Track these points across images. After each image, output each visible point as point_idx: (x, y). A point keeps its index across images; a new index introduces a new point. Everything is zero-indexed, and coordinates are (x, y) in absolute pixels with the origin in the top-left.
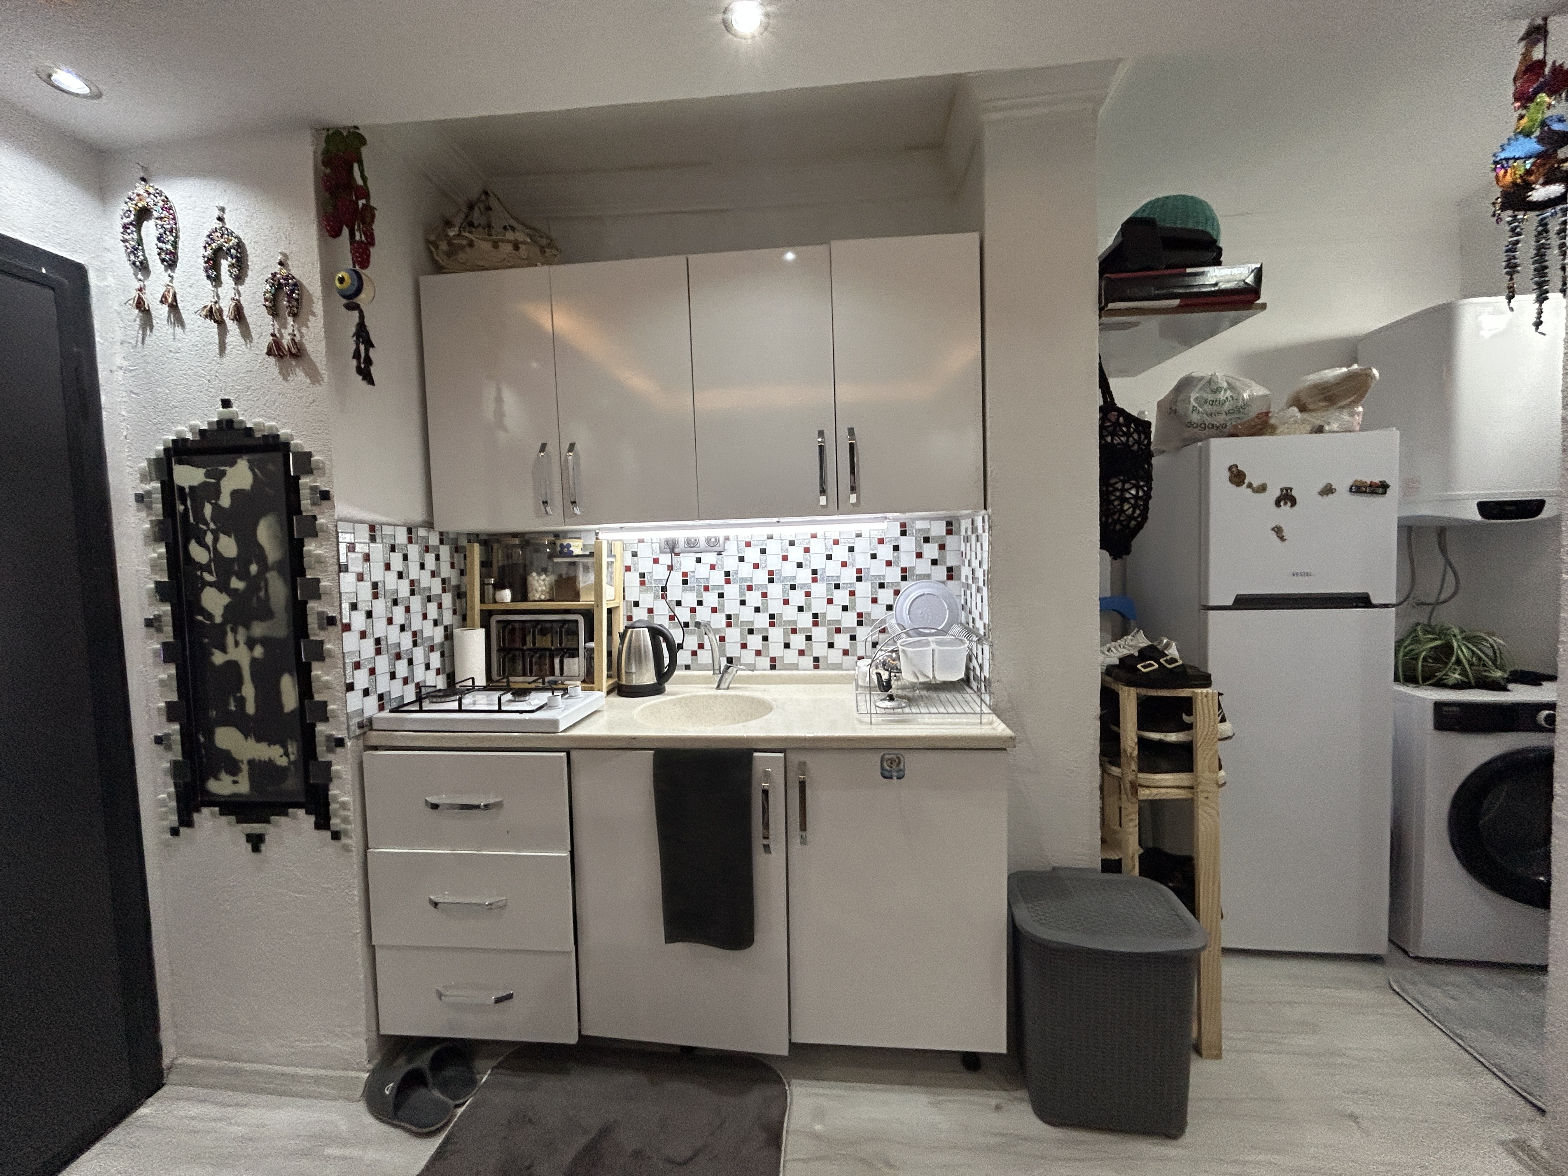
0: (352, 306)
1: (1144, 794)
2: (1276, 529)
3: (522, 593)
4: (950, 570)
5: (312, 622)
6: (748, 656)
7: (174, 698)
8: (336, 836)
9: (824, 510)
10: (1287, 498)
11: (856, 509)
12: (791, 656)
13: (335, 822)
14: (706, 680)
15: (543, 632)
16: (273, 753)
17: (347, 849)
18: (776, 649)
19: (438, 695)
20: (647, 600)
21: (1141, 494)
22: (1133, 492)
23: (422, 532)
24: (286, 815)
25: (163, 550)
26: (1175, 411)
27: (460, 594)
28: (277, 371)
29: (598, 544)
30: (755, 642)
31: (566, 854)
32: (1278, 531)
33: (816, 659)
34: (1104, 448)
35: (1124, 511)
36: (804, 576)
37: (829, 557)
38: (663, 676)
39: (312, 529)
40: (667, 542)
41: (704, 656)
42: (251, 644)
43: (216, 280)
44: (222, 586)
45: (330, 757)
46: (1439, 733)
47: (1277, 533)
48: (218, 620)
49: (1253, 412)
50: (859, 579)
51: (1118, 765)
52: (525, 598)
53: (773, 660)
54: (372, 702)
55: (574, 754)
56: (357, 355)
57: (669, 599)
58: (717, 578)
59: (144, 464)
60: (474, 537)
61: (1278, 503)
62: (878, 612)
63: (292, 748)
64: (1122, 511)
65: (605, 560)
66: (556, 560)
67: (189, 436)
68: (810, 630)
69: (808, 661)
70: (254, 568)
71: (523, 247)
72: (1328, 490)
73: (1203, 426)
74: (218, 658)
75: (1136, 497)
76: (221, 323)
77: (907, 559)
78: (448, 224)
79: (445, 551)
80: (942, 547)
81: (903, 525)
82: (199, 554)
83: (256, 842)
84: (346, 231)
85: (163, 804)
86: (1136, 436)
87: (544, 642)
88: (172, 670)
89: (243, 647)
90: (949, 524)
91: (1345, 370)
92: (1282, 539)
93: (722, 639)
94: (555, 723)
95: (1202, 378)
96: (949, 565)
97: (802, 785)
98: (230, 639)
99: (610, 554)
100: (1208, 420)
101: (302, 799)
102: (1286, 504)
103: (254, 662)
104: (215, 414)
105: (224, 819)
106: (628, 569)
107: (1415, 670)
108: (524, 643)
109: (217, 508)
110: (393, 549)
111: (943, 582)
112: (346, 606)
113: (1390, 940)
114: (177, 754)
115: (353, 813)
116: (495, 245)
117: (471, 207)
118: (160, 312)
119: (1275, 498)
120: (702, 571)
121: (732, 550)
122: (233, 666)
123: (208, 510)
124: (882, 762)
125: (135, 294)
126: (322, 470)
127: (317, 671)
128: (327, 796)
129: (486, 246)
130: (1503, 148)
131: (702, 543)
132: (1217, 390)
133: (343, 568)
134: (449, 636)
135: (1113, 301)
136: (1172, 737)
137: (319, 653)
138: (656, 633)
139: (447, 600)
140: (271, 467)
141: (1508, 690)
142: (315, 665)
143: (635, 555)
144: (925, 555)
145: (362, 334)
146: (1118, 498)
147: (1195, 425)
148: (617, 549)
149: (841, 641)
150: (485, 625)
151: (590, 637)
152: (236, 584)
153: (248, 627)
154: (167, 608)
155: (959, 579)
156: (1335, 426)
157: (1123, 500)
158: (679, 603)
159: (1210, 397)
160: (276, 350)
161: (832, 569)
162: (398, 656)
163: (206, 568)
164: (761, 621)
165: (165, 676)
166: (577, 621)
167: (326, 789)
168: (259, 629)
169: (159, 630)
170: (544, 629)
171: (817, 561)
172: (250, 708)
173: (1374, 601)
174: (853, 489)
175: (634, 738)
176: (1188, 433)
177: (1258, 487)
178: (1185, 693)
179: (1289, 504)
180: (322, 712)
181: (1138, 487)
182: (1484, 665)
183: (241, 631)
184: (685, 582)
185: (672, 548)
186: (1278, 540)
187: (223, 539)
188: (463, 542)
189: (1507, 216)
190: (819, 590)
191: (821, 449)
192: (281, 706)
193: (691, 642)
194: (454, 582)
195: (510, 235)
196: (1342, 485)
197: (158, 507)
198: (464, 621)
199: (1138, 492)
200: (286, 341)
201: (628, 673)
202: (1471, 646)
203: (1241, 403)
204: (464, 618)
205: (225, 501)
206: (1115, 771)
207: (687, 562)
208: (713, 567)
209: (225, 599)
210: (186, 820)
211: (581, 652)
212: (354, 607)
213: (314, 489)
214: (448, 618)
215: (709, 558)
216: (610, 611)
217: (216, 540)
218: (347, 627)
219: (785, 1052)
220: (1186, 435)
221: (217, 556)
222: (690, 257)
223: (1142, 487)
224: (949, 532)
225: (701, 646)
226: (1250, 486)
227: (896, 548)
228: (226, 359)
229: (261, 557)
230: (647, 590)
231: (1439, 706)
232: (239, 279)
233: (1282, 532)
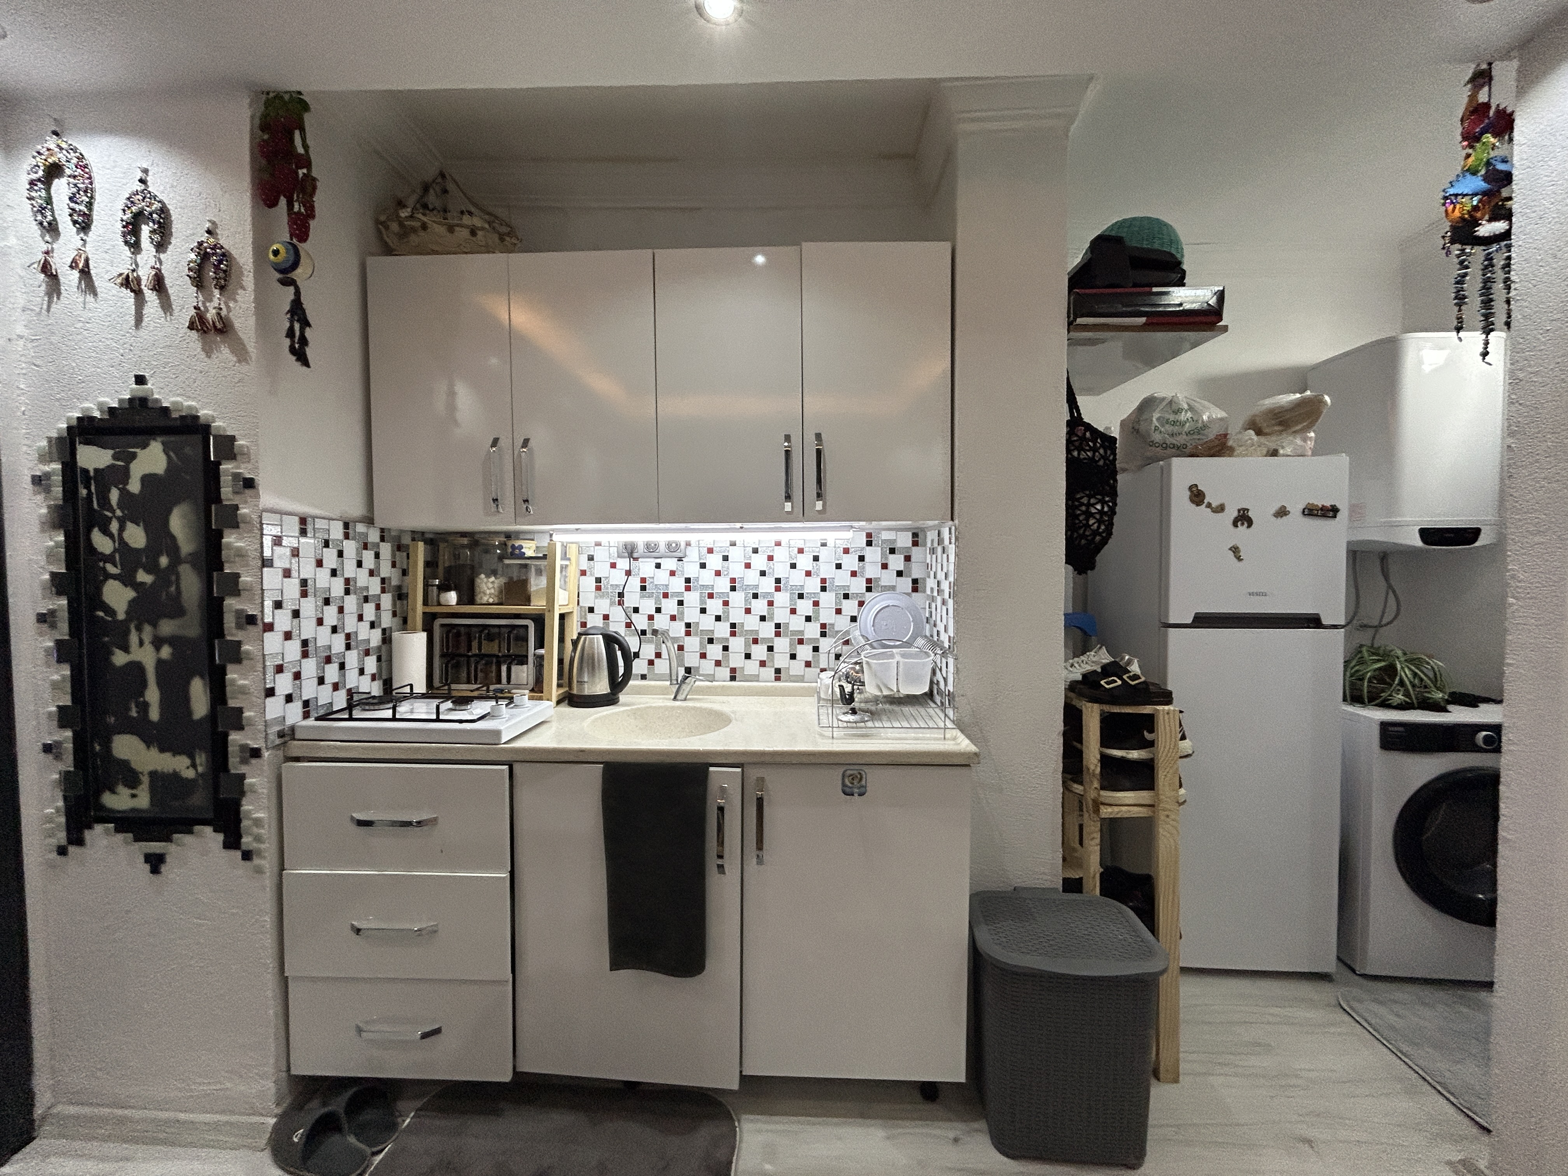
0: (287, 282)
1: (1106, 812)
2: (1233, 549)
3: (468, 596)
4: (915, 581)
5: (229, 621)
6: (707, 666)
7: (67, 701)
8: (247, 856)
9: (789, 517)
10: (1243, 518)
11: (822, 516)
12: (752, 667)
13: (246, 840)
14: (663, 691)
15: (490, 638)
16: (180, 765)
17: (259, 871)
18: (736, 659)
19: (371, 702)
20: (603, 606)
21: (1106, 509)
22: (1099, 507)
23: (361, 528)
24: (190, 832)
25: (61, 538)
26: (1138, 431)
27: (401, 595)
28: (198, 346)
29: (552, 546)
30: (714, 651)
31: (506, 875)
32: (1235, 550)
33: (778, 671)
34: (1071, 463)
35: (1090, 526)
36: (767, 585)
37: (793, 566)
38: (617, 685)
39: (232, 519)
40: (626, 546)
41: (662, 666)
42: (158, 643)
43: (135, 247)
44: (127, 580)
45: (243, 769)
46: (1383, 752)
47: (1234, 553)
48: (121, 616)
49: (1212, 434)
50: (824, 589)
51: (1081, 783)
52: (472, 601)
53: (733, 670)
54: (296, 708)
55: (517, 768)
56: (290, 333)
57: (626, 605)
58: (677, 584)
59: (44, 443)
60: (418, 535)
61: (1235, 524)
62: (842, 623)
63: (201, 759)
64: (1088, 526)
65: (559, 563)
66: (507, 562)
67: (97, 414)
68: (771, 640)
69: (769, 672)
70: (164, 561)
71: (480, 233)
72: (1282, 512)
73: (1164, 445)
74: (120, 658)
75: (1101, 512)
76: (138, 293)
77: (872, 570)
78: (401, 204)
79: (386, 549)
80: (908, 559)
81: (869, 535)
82: (102, 543)
83: (155, 862)
84: (283, 201)
85: (49, 819)
86: (1102, 451)
87: (490, 648)
88: (66, 671)
89: (149, 648)
90: (915, 535)
91: (1298, 395)
92: (1239, 559)
93: (681, 648)
94: (497, 733)
95: (1163, 399)
96: (915, 576)
97: (760, 802)
98: (134, 638)
99: (565, 557)
100: (1170, 440)
101: (210, 815)
102: (1243, 524)
103: (160, 663)
104: (127, 390)
105: (120, 837)
106: (583, 573)
107: (1362, 691)
108: (470, 649)
109: (125, 494)
110: (326, 544)
111: (908, 594)
112: (268, 604)
113: (1339, 959)
114: (68, 763)
115: (268, 832)
116: (451, 229)
117: (426, 188)
118: (70, 279)
119: (1232, 518)
120: (662, 577)
121: (693, 556)
122: (137, 668)
123: (114, 496)
124: (843, 776)
125: (41, 257)
126: (246, 455)
127: (233, 675)
128: (237, 812)
129: (441, 230)
130: (1452, 184)
131: (662, 548)
132: (1178, 411)
133: (267, 563)
134: (387, 639)
135: (1082, 316)
136: (1134, 755)
137: (235, 654)
138: (611, 640)
139: (387, 601)
140: (188, 450)
141: (1448, 711)
142: (230, 667)
143: (591, 558)
144: (890, 566)
145: (297, 310)
146: (1084, 513)
147: (1157, 445)
148: (573, 552)
149: (805, 652)
150: (428, 628)
151: (540, 644)
152: (143, 577)
153: (155, 625)
154: (63, 602)
155: (924, 591)
156: (1288, 450)
157: (1089, 515)
158: (636, 610)
159: (1172, 417)
160: (199, 324)
161: (796, 578)
162: (328, 660)
163: (110, 559)
164: (722, 630)
165: (56, 677)
166: (526, 627)
167: (237, 804)
168: (167, 627)
169: (53, 626)
170: (490, 634)
171: (781, 570)
172: (154, 714)
173: (1325, 622)
174: (819, 496)
175: (582, 751)
176: (1150, 452)
177: (1217, 507)
178: (1147, 710)
179: (1246, 524)
180: (237, 720)
181: (1104, 503)
182: (1426, 687)
183: (148, 629)
184: (643, 588)
185: (630, 552)
186: (1235, 560)
187: (130, 526)
188: (406, 540)
189: (1456, 249)
190: (782, 599)
191: (787, 452)
192: (189, 712)
193: (648, 651)
194: (395, 582)
195: (466, 220)
196: (1296, 508)
197: (58, 491)
198: (405, 624)
199: (1103, 508)
200: (211, 315)
201: (581, 683)
202: (1413, 668)
203: (1200, 425)
204: (405, 621)
205: (135, 486)
206: (1078, 788)
207: (646, 568)
208: (673, 573)
209: (130, 594)
210: (76, 837)
211: (531, 659)
212: (278, 605)
213: (236, 476)
214: (387, 620)
215: (669, 564)
216: (562, 617)
217: (122, 529)
218: (269, 627)
219: (735, 1086)
220: (1149, 454)
221: (123, 546)
222: (655, 251)
223: (1106, 502)
224: (915, 544)
225: (658, 655)
226: (1209, 505)
227: (862, 559)
228: (142, 333)
229: (173, 549)
230: (602, 597)
231: (1385, 726)
232: (161, 246)
233: (1239, 552)
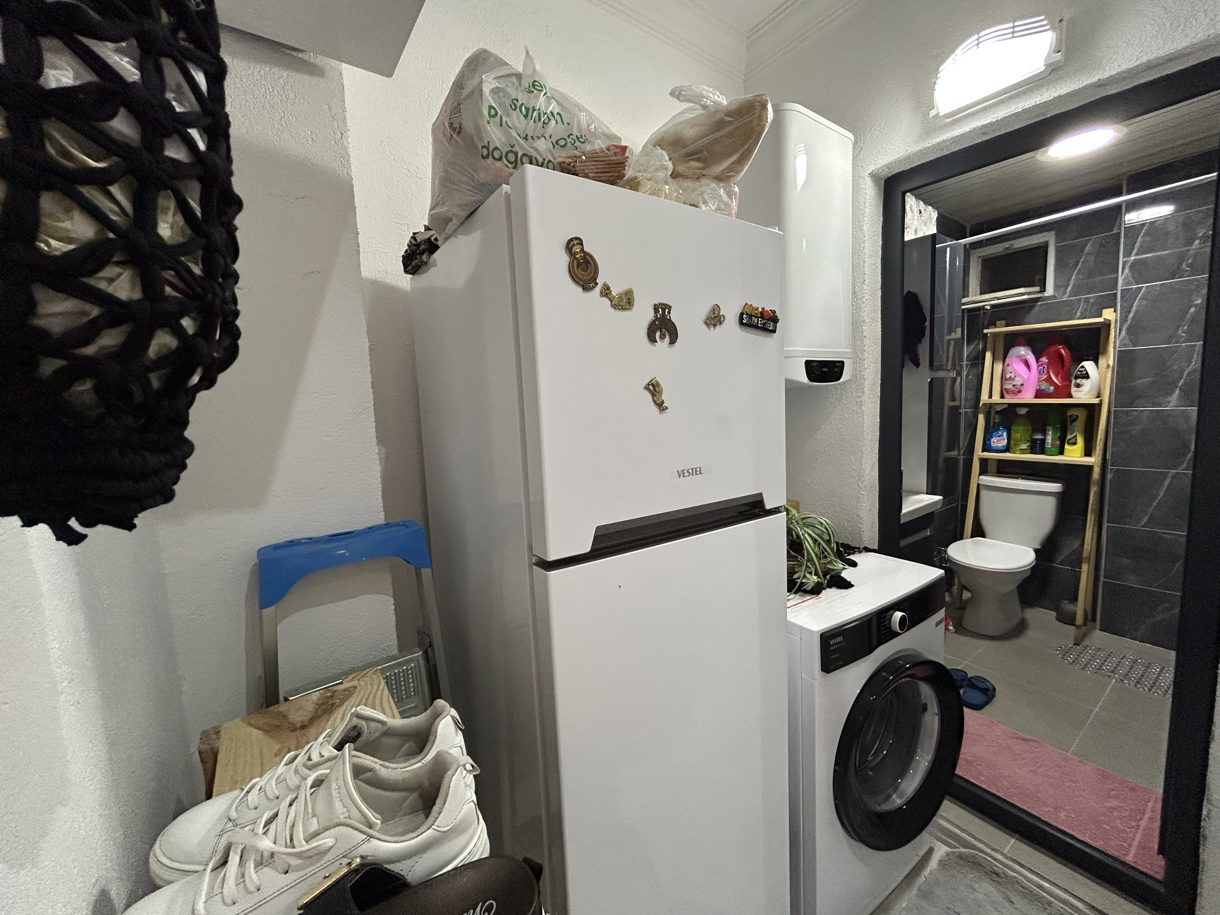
2: (651, 387)
10: (663, 325)
26: (459, 130)
32: (654, 388)
47: (653, 395)
61: (651, 335)
72: (715, 318)
73: (512, 157)
92: (661, 406)
100: (522, 147)
102: (662, 337)
119: (646, 322)
132: (534, 92)
147: (497, 155)
159: (523, 98)
173: (767, 506)
176: (487, 170)
177: (619, 297)
179: (667, 339)
186: (655, 409)
196: (731, 313)
203: (575, 129)
220: (484, 175)
226: (606, 292)
231: (826, 640)
233: (660, 392)
